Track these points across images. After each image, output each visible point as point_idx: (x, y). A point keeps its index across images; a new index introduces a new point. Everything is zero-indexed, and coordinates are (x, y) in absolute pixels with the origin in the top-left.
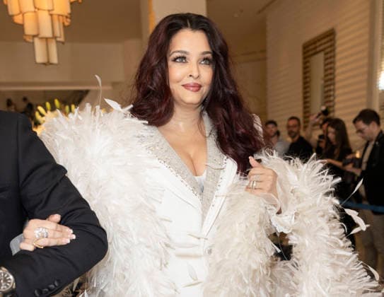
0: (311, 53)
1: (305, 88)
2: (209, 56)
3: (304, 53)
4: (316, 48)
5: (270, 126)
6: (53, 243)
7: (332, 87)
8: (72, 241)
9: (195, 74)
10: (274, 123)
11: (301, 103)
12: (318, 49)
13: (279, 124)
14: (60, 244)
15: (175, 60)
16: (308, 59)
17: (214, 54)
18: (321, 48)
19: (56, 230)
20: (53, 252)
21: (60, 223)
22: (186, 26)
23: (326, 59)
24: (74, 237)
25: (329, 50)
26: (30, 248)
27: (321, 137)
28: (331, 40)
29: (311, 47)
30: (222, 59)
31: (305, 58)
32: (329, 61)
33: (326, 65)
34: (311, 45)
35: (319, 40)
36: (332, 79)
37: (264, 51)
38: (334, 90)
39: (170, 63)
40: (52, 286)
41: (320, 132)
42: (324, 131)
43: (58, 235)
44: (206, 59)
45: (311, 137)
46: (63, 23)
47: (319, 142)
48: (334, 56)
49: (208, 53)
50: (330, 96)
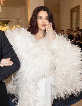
0: (73, 11)
1: (71, 21)
2: (48, 17)
3: (71, 12)
4: (74, 10)
5: (62, 31)
6: (8, 65)
7: (79, 21)
8: (12, 65)
9: (44, 22)
10: (63, 31)
11: (70, 25)
12: (75, 11)
13: (64, 31)
14: (9, 65)
15: (39, 18)
16: (72, 13)
17: (49, 17)
18: (76, 10)
19: (9, 62)
20: (8, 67)
21: (10, 60)
22: (42, 10)
23: (77, 13)
24: (13, 64)
25: (78, 11)
26: (2, 66)
27: (76, 35)
28: (78, 8)
29: (73, 10)
30: (51, 18)
31: (71, 13)
32: (78, 14)
33: (77, 15)
34: (73, 9)
35: (75, 8)
36: (79, 19)
37: (60, 11)
38: (79, 22)
39: (38, 19)
40: (7, 76)
41: (76, 33)
42: (78, 33)
43: (9, 63)
44: (47, 18)
45: (74, 34)
46: (3, 1)
47: (76, 36)
48: (79, 13)
49: (47, 16)
50: (78, 24)
